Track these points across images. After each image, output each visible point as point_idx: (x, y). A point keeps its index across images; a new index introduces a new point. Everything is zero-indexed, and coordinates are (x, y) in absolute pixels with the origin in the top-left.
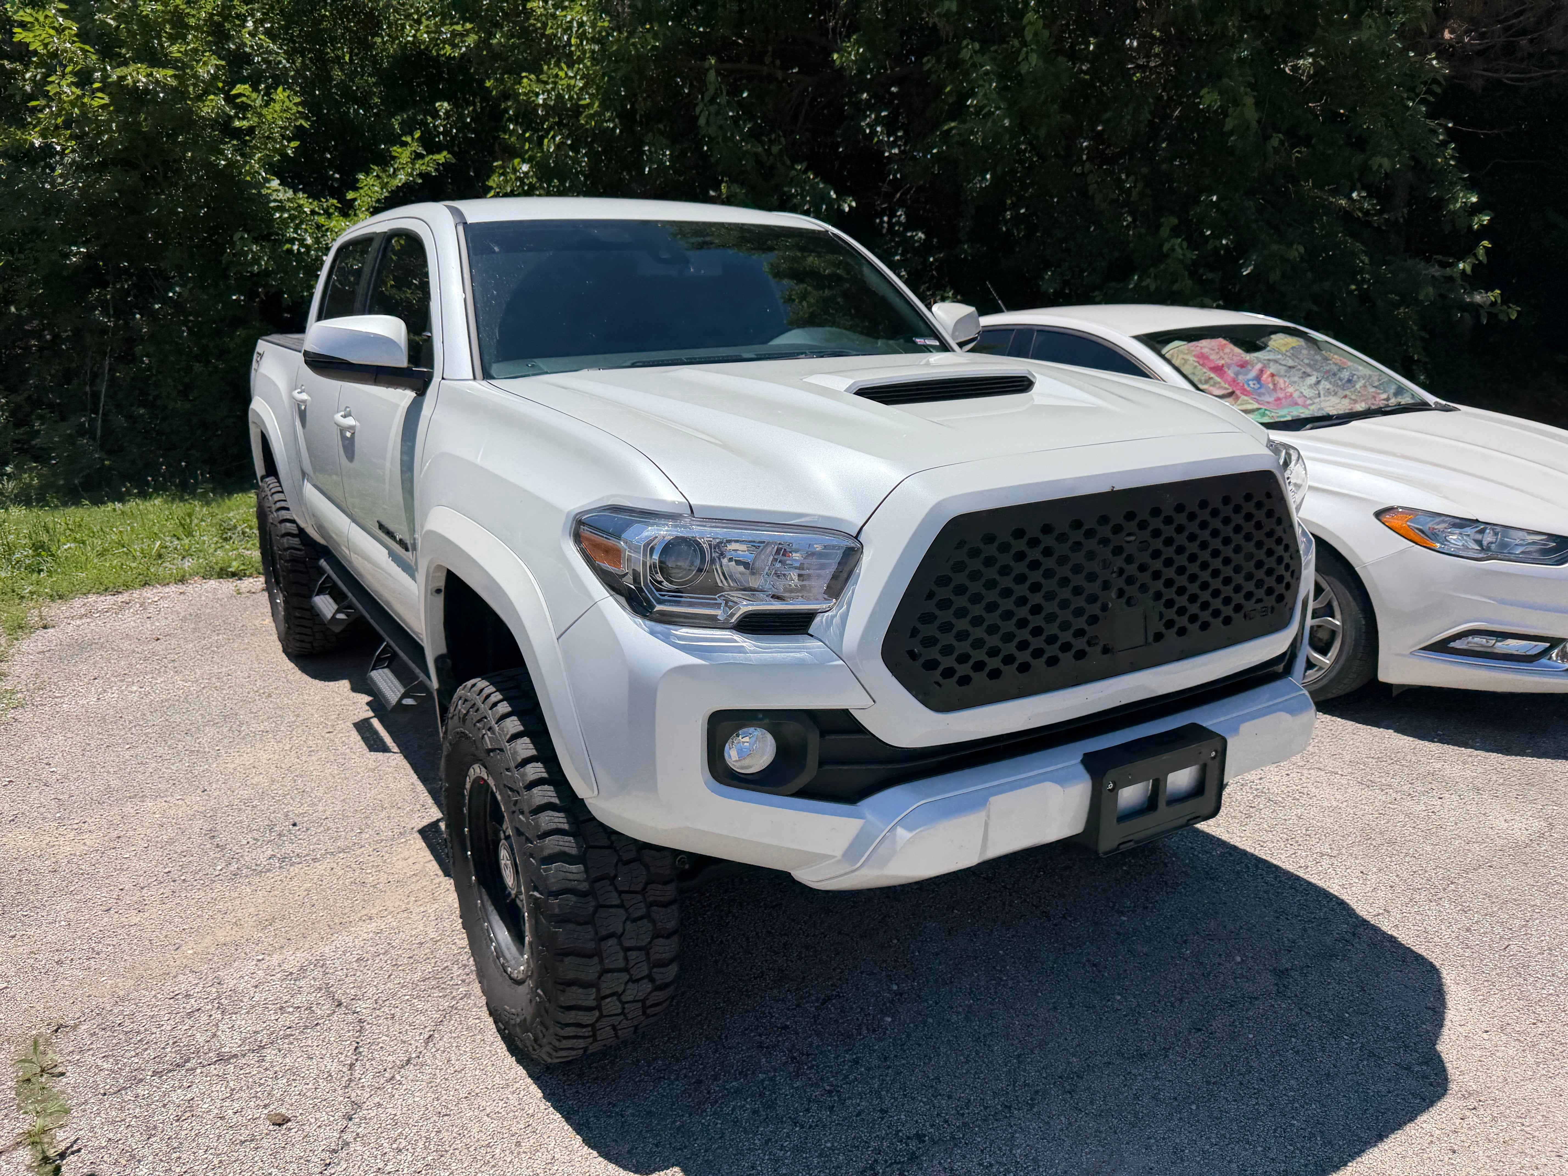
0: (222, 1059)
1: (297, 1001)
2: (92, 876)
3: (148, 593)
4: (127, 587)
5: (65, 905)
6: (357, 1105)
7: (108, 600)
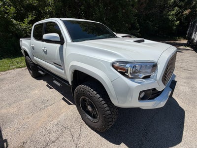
0: (53, 142)
1: (59, 129)
2: (18, 115)
3: (9, 71)
4: (6, 70)
5: (16, 120)
6: (77, 144)
7: (3, 73)
